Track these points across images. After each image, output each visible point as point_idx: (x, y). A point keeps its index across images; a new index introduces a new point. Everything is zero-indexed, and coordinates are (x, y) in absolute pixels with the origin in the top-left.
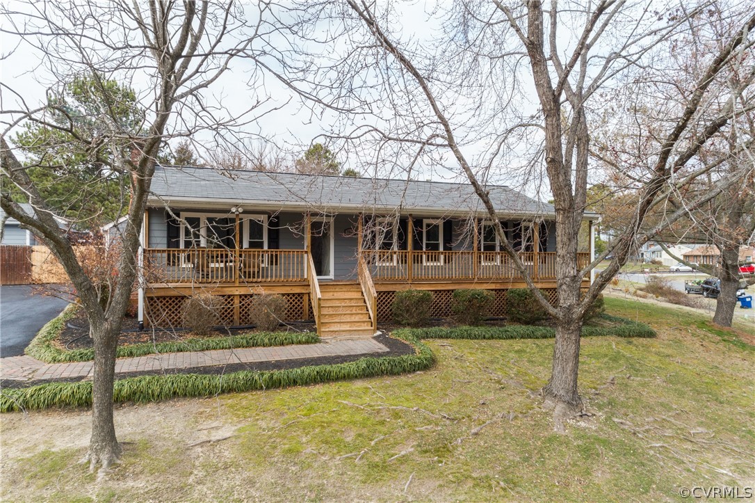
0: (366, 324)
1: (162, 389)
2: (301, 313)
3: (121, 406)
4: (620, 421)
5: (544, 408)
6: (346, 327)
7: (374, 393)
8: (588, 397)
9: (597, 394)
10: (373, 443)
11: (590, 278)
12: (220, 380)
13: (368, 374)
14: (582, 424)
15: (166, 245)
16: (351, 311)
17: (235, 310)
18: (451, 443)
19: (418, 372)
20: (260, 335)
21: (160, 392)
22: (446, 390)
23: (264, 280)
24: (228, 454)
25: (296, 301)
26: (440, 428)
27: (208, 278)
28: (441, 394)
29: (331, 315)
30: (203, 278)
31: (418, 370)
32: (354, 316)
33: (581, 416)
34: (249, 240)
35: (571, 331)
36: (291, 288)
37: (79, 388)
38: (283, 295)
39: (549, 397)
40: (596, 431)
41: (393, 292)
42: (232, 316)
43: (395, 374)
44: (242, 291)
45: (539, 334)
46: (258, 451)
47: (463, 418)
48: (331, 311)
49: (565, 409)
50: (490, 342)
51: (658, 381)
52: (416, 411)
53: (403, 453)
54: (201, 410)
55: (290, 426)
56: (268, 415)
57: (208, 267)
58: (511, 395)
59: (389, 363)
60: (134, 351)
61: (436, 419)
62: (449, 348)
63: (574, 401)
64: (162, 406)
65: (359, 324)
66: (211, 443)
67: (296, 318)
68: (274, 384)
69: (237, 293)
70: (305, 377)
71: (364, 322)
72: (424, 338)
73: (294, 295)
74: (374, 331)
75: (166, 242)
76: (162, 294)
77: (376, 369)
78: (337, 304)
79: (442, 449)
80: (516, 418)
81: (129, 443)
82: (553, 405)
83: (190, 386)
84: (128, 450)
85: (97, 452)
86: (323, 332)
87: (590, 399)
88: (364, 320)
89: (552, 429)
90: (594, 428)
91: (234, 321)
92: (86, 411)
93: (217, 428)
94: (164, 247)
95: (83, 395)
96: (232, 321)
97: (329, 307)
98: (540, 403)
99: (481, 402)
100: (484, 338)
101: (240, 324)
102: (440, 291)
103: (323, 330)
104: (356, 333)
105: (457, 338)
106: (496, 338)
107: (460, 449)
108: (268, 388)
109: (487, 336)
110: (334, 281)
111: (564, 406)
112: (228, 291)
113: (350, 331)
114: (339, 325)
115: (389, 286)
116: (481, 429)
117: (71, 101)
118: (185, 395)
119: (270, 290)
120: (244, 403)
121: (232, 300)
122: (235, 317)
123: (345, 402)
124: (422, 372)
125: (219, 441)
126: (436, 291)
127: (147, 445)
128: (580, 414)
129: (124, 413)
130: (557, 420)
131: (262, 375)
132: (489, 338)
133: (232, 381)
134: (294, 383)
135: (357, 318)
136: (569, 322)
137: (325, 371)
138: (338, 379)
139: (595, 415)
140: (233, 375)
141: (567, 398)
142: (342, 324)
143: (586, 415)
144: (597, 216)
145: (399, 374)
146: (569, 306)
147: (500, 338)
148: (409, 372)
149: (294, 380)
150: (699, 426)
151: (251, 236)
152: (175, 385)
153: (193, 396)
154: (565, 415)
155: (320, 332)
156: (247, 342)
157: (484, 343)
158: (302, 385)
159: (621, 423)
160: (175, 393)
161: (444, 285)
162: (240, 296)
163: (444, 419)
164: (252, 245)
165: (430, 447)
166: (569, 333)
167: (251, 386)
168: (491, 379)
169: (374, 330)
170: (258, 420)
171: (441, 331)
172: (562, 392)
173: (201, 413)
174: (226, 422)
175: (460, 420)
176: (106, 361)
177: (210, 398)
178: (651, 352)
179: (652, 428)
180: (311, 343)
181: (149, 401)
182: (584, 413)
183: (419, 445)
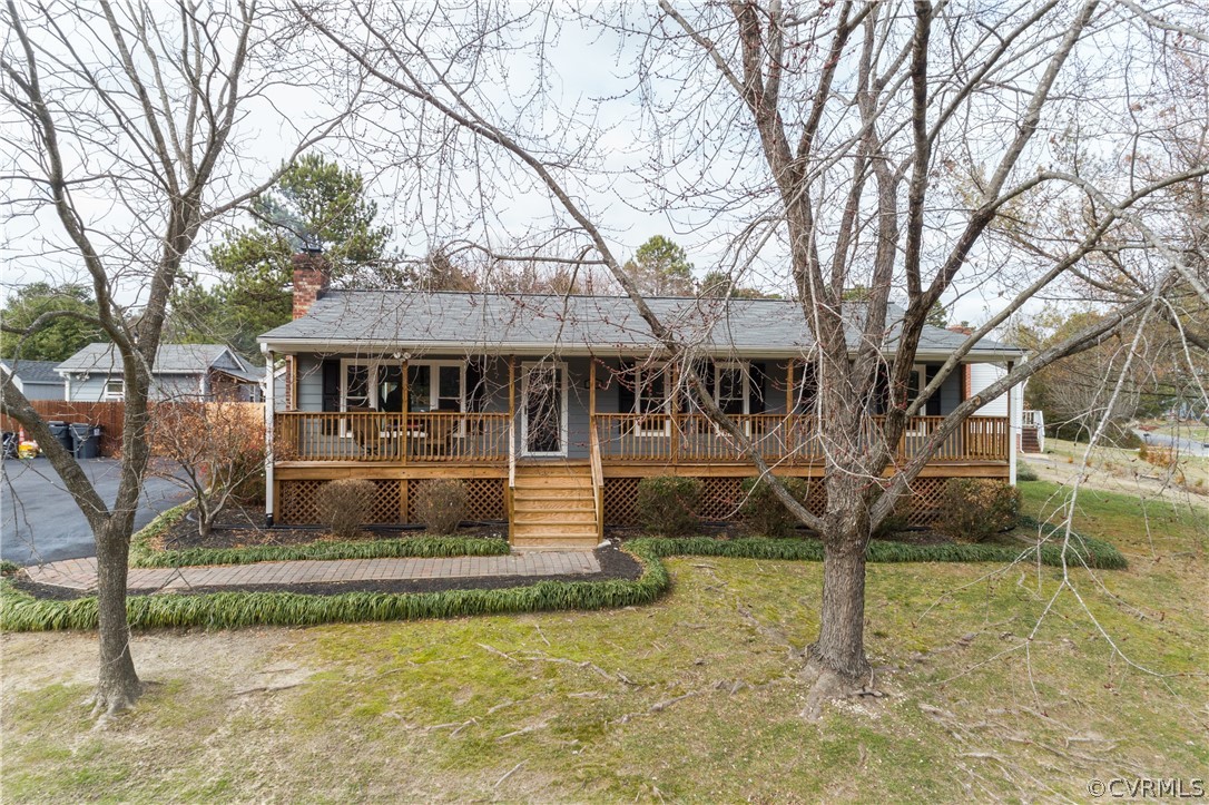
0: (588, 528)
1: (240, 612)
2: (500, 508)
3: (185, 632)
4: (933, 709)
5: (801, 677)
6: (557, 532)
7: (538, 636)
8: (897, 666)
9: (920, 661)
10: (491, 710)
11: (1008, 460)
12: (319, 604)
13: (543, 606)
14: (858, 709)
15: (321, 407)
16: (570, 507)
17: (401, 502)
18: (609, 720)
19: (628, 608)
20: (420, 541)
21: (238, 617)
22: (654, 638)
23: (443, 458)
24: (278, 708)
25: (492, 489)
26: (606, 696)
27: (376, 453)
28: (642, 643)
29: (535, 514)
30: (369, 453)
31: (630, 604)
32: (572, 515)
33: (861, 695)
34: (438, 397)
35: (840, 555)
36: (484, 470)
37: (132, 604)
38: (465, 480)
39: (813, 661)
40: (875, 722)
41: (639, 479)
42: (397, 510)
43: (590, 609)
44: (412, 474)
45: (885, 554)
46: (319, 708)
47: (653, 684)
48: (538, 507)
49: (833, 682)
50: (790, 565)
51: (1063, 647)
52: (584, 667)
53: (526, 730)
54: (283, 645)
55: (388, 676)
56: (368, 658)
57: (376, 437)
58: (758, 653)
59: (578, 591)
60: (241, 556)
61: (610, 682)
62: (708, 571)
63: (855, 668)
64: (237, 635)
65: (577, 528)
66: (267, 691)
67: (492, 517)
68: (396, 614)
69: (404, 477)
70: (445, 606)
71: (585, 525)
72: (675, 554)
73: (488, 480)
74: (599, 540)
75: (321, 401)
76: (299, 476)
77: (558, 600)
78: (550, 495)
79: (592, 729)
80: (743, 689)
81: (156, 684)
82: (816, 673)
83: (278, 608)
84: (151, 692)
85: (103, 690)
86: (518, 538)
87: (901, 668)
88: (589, 522)
89: (796, 713)
90: (874, 716)
91: (401, 517)
92: (141, 636)
93: (287, 672)
94: (318, 410)
95: (136, 614)
96: (397, 518)
97: (535, 500)
98: (797, 670)
99: (698, 660)
100: (782, 556)
101: (409, 521)
102: (727, 479)
103: (519, 535)
104: (570, 541)
105: (733, 556)
106: (803, 559)
107: (620, 731)
108: (388, 619)
109: (786, 554)
110: (568, 460)
111: (832, 676)
112: (391, 474)
113: (559, 538)
114: (545, 528)
115: (640, 469)
116: (673, 703)
117: (278, 197)
118: (270, 623)
119: (452, 472)
120: (345, 638)
121: (397, 487)
122: (402, 512)
123: (485, 647)
124: (634, 608)
125: (278, 689)
126: (705, 479)
127: (180, 688)
128: (860, 691)
129: (184, 642)
130: (814, 699)
131: (382, 599)
132: (790, 558)
133: (337, 606)
134: (426, 613)
135: (576, 519)
136: (838, 539)
137: (477, 598)
138: (495, 611)
139: (888, 695)
140: (340, 598)
141: (839, 665)
142: (549, 527)
143: (870, 694)
144: (1017, 353)
145: (595, 610)
146: (838, 513)
147: (810, 559)
148: (613, 607)
149: (429, 610)
150: (1093, 729)
151: (443, 392)
152: (258, 607)
153: (281, 624)
154: (830, 691)
155: (513, 538)
156: (398, 551)
157: (775, 566)
158: (440, 617)
159: (934, 713)
160: (257, 618)
161: (733, 469)
162: (409, 481)
163: (620, 683)
164: (444, 405)
165: (574, 724)
166: (839, 558)
167: (363, 615)
168: (741, 626)
169: (598, 538)
170: (349, 664)
171: (706, 543)
172: (831, 654)
173: (281, 649)
174: (304, 665)
175: (646, 686)
176: (111, 572)
177: (304, 628)
178: (1093, 594)
179: (992, 725)
180: (493, 554)
181: (222, 627)
182: (868, 690)
183: (558, 721)
